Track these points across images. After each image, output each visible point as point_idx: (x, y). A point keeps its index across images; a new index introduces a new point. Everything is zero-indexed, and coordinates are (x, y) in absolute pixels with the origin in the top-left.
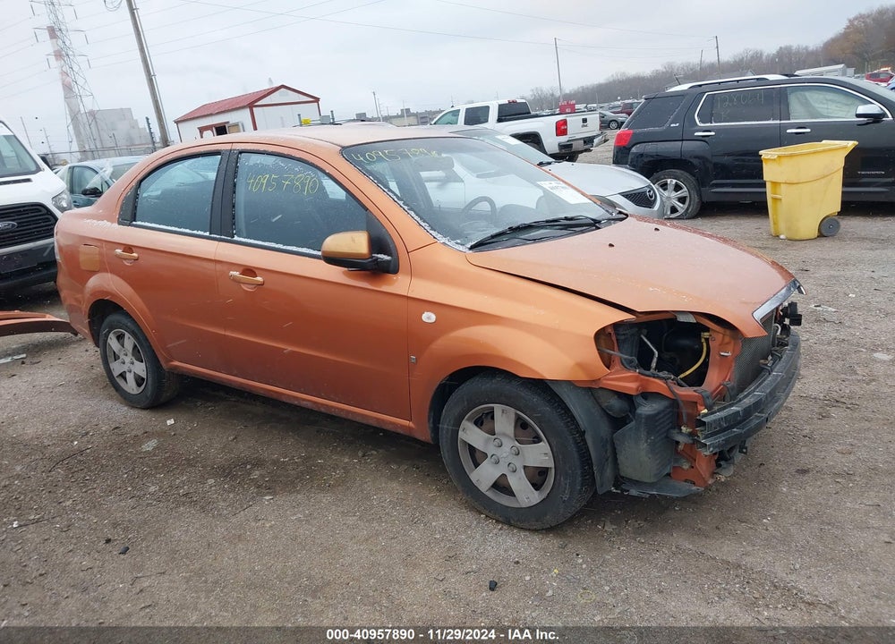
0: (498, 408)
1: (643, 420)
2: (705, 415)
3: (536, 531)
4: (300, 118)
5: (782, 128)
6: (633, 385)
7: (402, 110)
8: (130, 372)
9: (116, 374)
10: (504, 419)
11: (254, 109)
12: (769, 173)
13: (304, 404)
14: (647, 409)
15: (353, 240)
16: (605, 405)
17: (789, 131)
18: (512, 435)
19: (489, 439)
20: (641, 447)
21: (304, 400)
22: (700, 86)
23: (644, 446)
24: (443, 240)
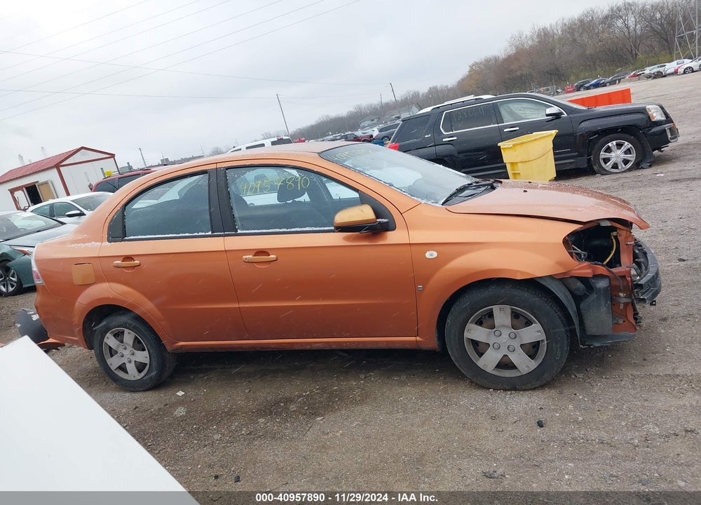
0: (496, 309)
1: (602, 292)
2: (639, 280)
3: (534, 389)
4: (103, 171)
5: (500, 129)
6: (589, 271)
7: (161, 160)
8: (130, 362)
9: (113, 367)
10: (502, 315)
11: (61, 168)
12: (507, 157)
13: (315, 347)
14: (602, 284)
15: (362, 211)
16: (574, 287)
17: (505, 130)
18: (510, 325)
19: (490, 333)
20: (602, 311)
21: (315, 343)
22: (438, 107)
23: (604, 309)
24: (423, 202)
